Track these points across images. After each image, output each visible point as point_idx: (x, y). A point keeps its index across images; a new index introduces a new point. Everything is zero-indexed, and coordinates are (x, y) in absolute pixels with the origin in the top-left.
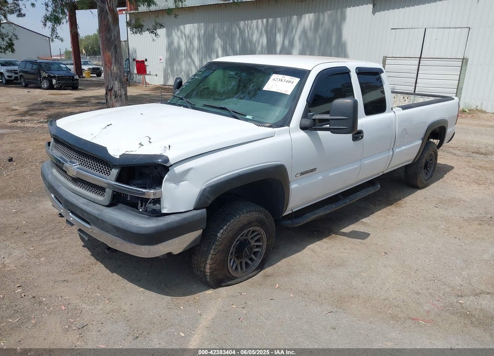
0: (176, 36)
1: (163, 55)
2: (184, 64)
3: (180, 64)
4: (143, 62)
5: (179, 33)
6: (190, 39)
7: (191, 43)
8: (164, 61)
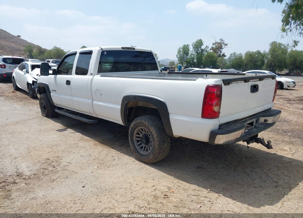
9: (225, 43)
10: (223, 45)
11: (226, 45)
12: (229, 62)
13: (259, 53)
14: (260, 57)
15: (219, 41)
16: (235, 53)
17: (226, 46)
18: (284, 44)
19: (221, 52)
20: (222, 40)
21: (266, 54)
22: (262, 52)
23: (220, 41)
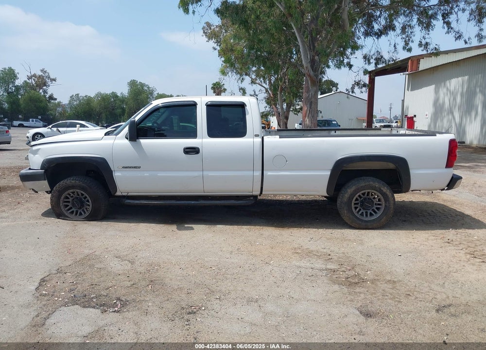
0: (442, 91)
1: (429, 110)
2: (445, 121)
3: (442, 121)
4: (412, 118)
5: (445, 90)
6: (453, 94)
7: (455, 99)
8: (429, 116)
9: (52, 77)
10: (47, 80)
11: (55, 80)
12: (71, 110)
13: (114, 95)
14: (118, 102)
15: (39, 73)
16: (78, 94)
17: (54, 82)
18: (147, 85)
19: (45, 92)
20: (45, 72)
21: (126, 98)
22: (119, 94)
23: (41, 73)
